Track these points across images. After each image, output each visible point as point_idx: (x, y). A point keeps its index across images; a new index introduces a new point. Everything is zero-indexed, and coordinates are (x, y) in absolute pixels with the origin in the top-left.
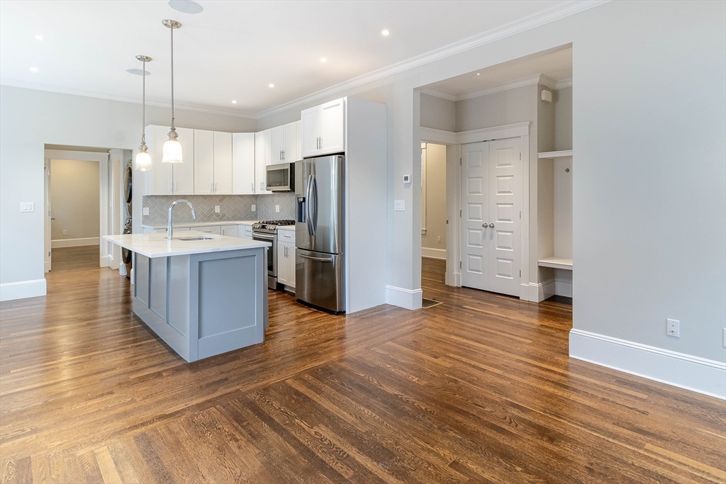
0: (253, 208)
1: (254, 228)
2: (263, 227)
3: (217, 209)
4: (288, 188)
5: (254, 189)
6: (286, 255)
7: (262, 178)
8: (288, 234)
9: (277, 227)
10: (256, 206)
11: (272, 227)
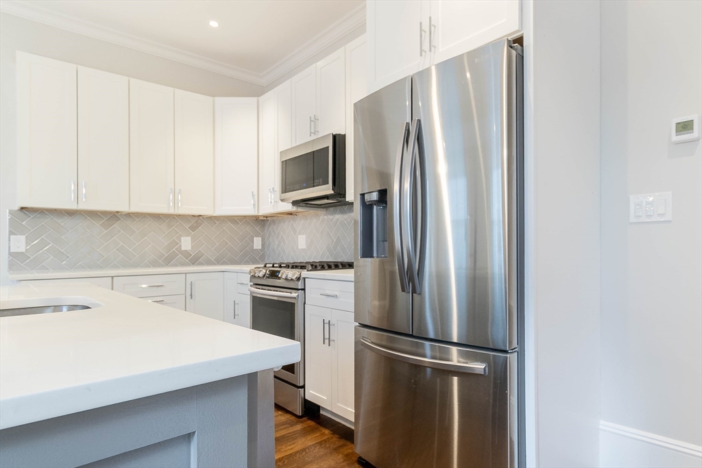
0: (257, 243)
1: (253, 277)
2: (274, 275)
3: (186, 243)
4: (327, 189)
5: (257, 205)
6: (327, 340)
7: (273, 176)
8: (331, 288)
9: (305, 273)
10: (263, 240)
11: (291, 274)
